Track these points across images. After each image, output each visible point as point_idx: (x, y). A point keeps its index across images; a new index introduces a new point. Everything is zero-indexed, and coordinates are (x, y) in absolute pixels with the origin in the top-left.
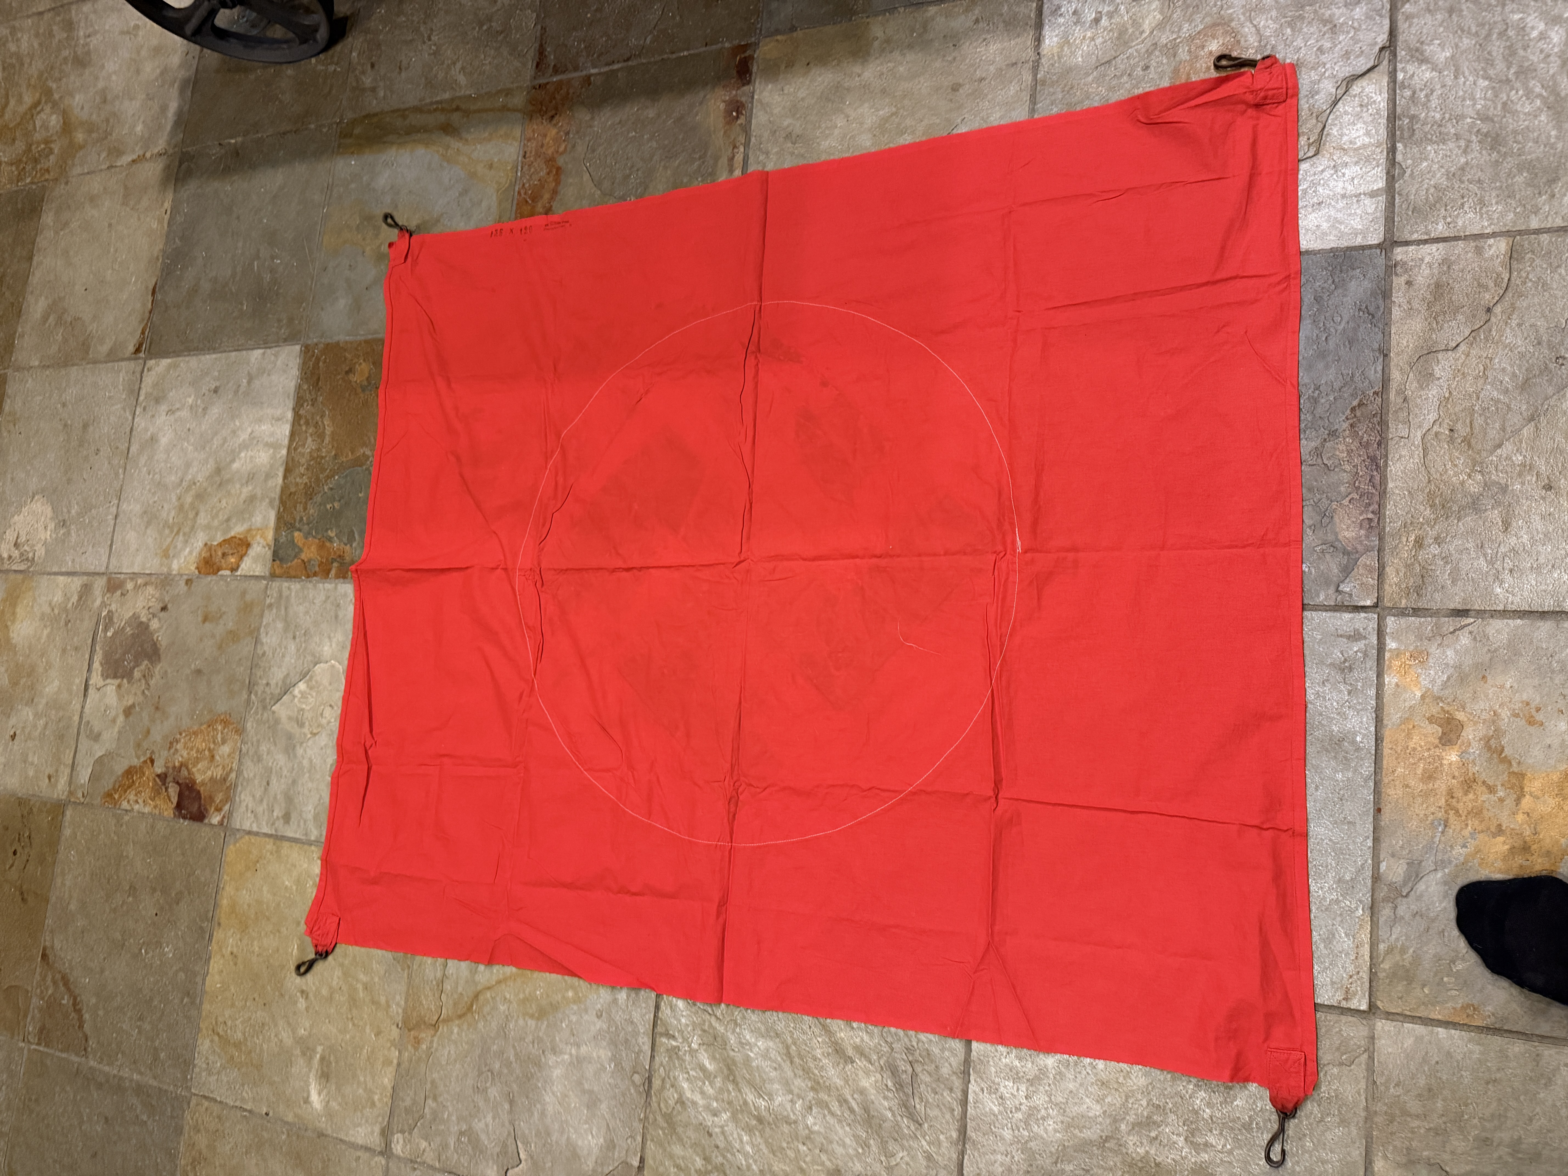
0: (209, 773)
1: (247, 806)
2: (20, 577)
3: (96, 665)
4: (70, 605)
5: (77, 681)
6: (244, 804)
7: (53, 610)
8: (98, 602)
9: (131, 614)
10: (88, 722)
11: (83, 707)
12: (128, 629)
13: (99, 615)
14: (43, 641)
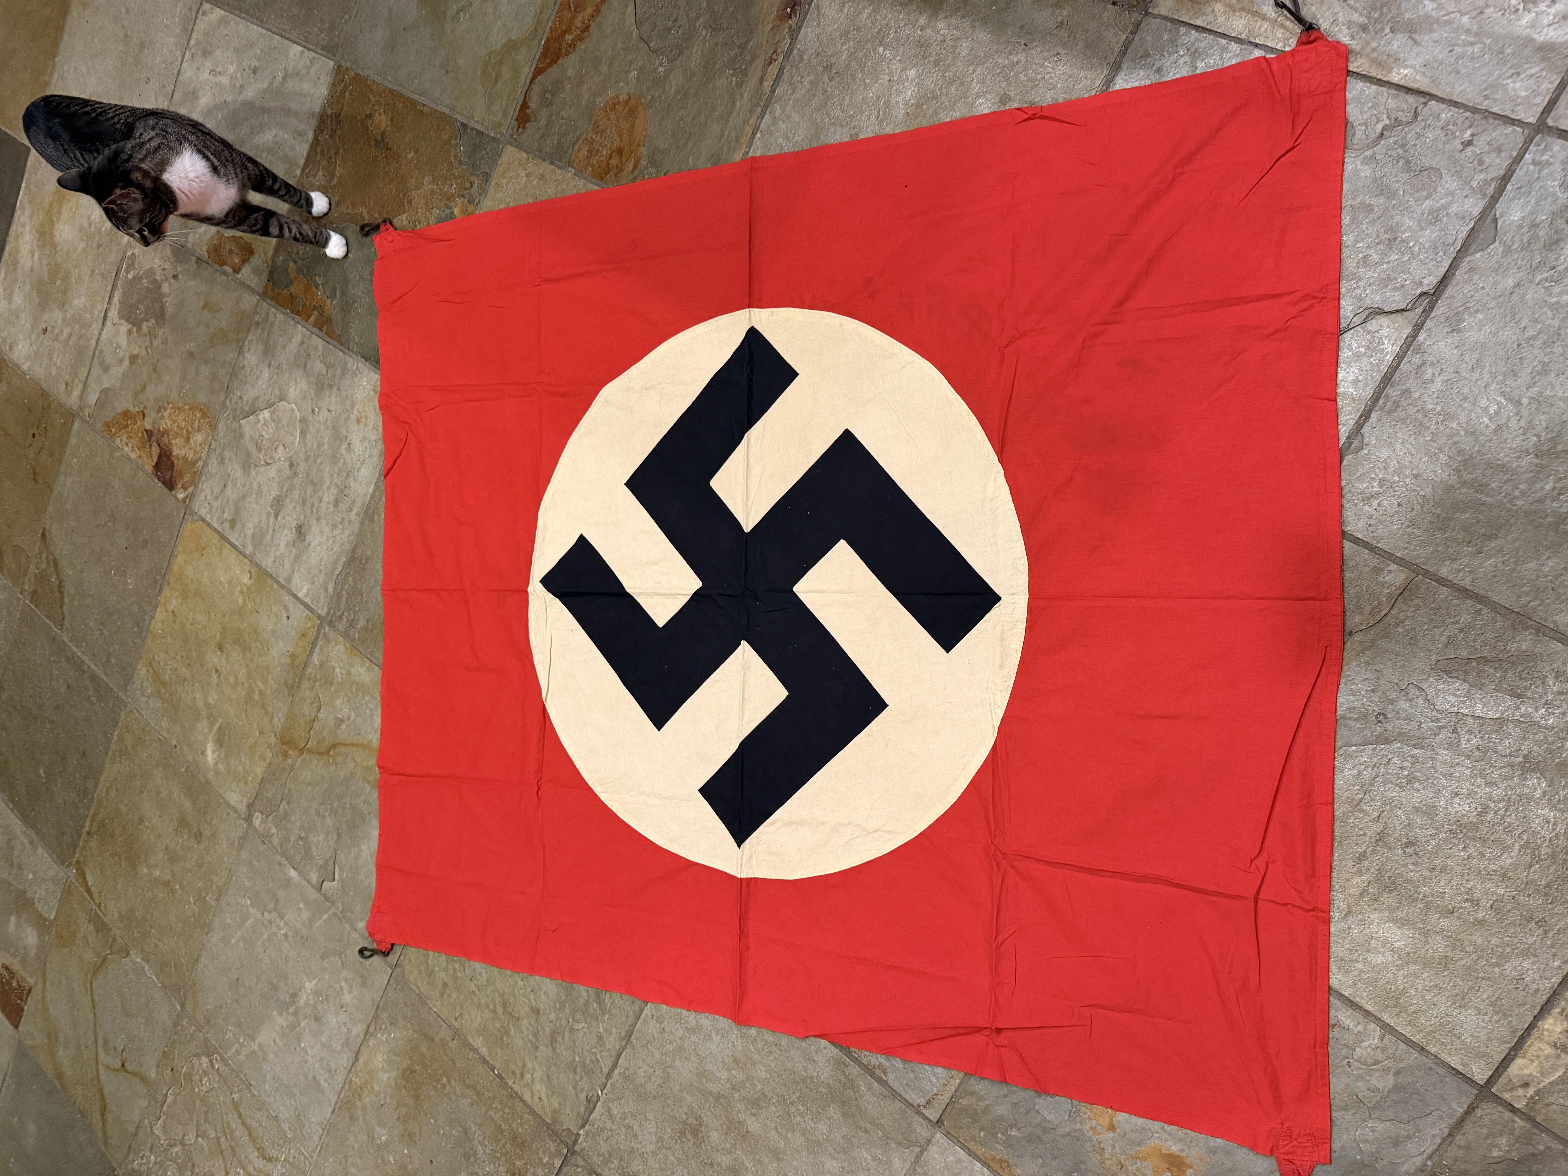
0: (183, 451)
1: (206, 497)
3: (116, 300)
5: (99, 308)
6: (204, 494)
10: (102, 351)
11: (100, 334)
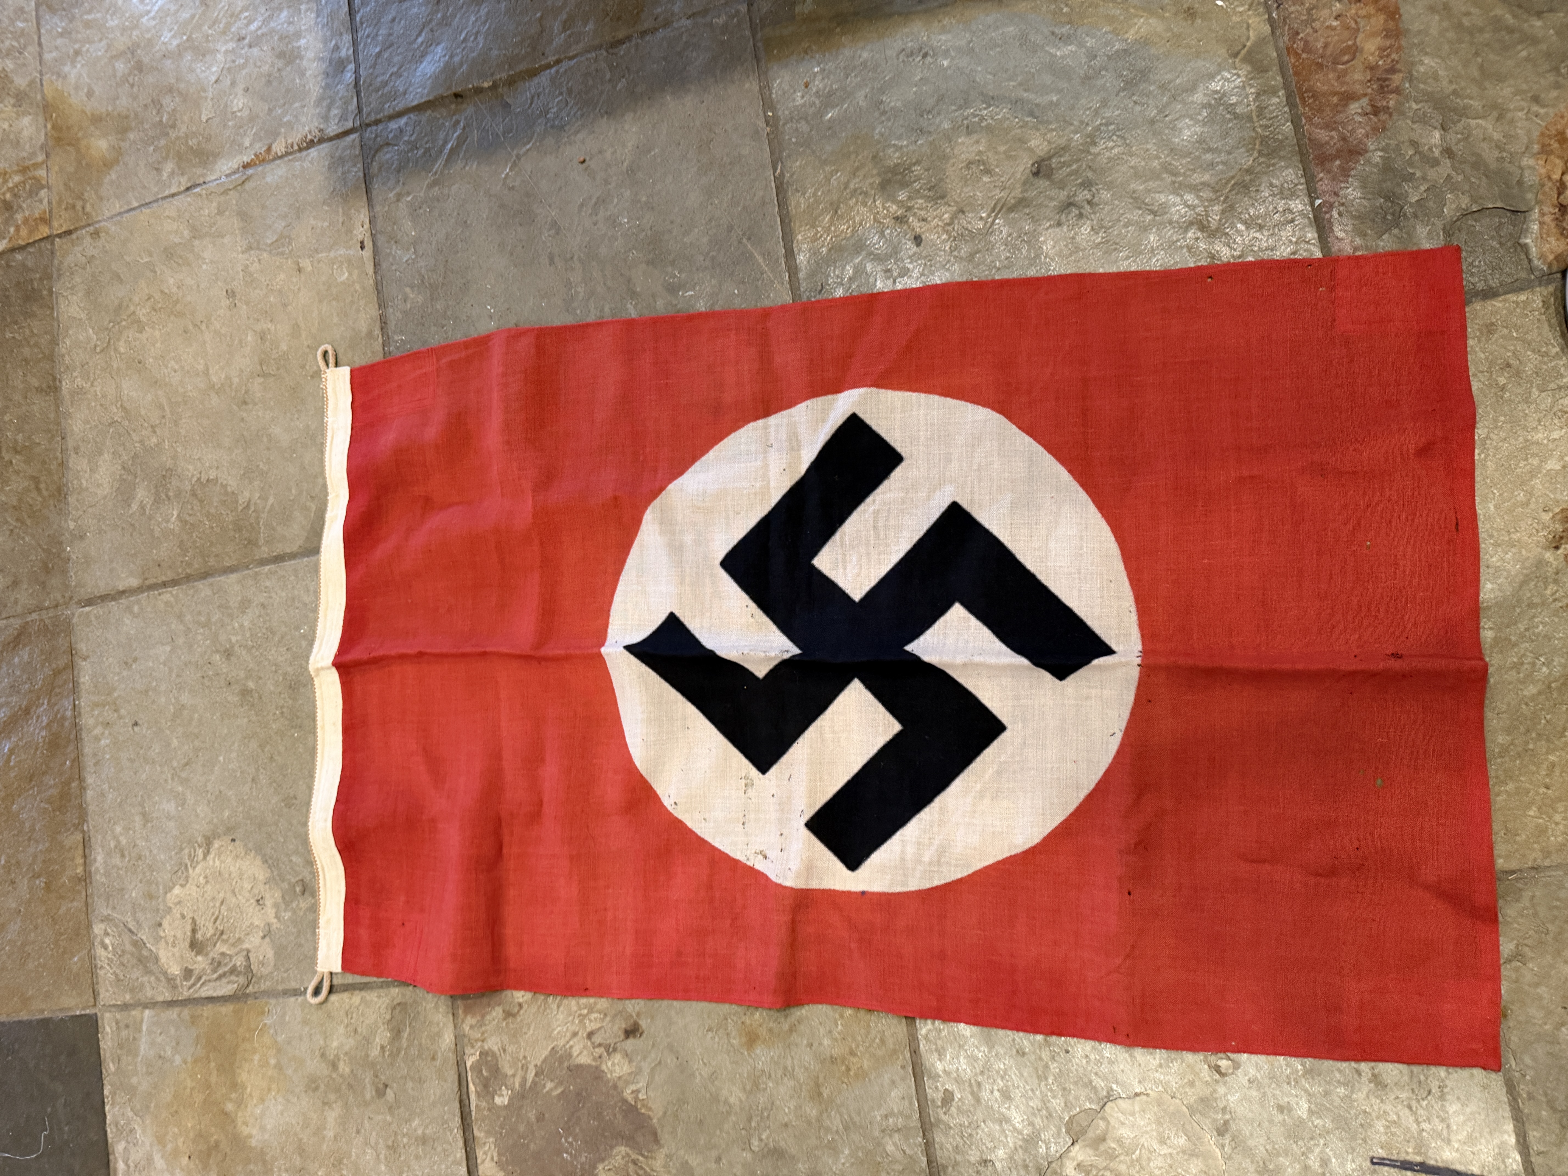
2: (226, 1009)
4: (375, 1052)
7: (334, 1066)
8: (448, 1038)
9: (545, 1053)
12: (549, 1085)
13: (460, 1063)
14: (330, 1134)
